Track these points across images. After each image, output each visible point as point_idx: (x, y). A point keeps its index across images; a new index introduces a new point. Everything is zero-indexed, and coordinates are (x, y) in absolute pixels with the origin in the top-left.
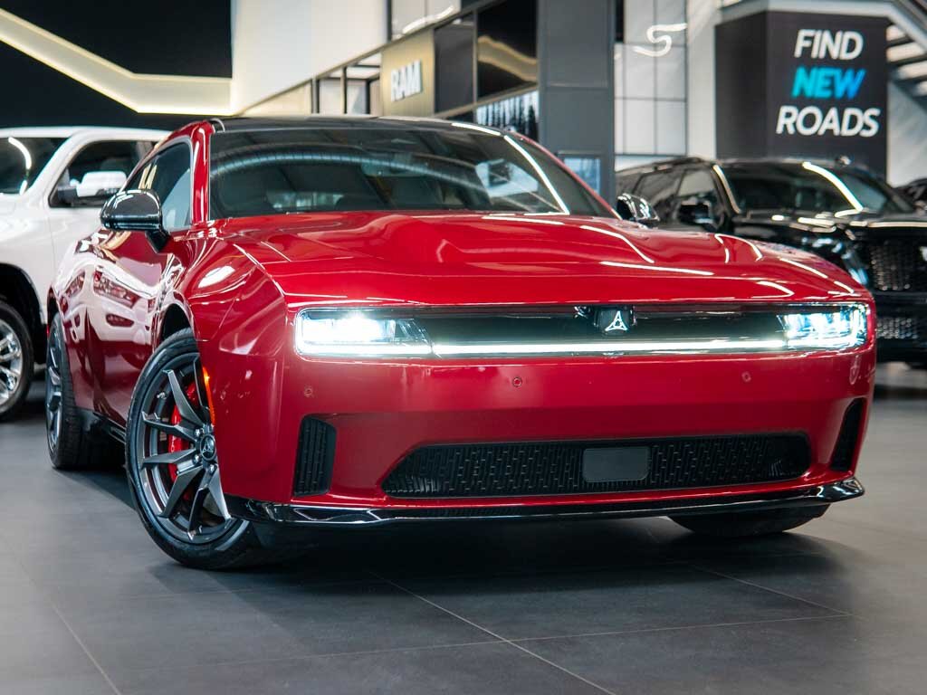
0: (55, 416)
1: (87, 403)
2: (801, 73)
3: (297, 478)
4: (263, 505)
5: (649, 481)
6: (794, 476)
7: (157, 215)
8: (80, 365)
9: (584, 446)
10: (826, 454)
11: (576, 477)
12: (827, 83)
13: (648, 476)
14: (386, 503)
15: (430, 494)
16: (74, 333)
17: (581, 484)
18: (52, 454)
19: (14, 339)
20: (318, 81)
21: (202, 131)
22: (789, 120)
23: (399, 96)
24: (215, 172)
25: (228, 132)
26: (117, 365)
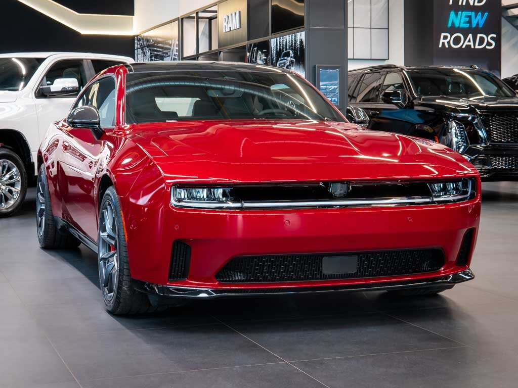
0: (41, 219)
1: (59, 214)
2: (452, 13)
3: (170, 271)
4: (153, 286)
5: (357, 273)
6: (436, 269)
7: (98, 120)
8: (54, 189)
9: (322, 256)
10: (454, 256)
11: (318, 271)
12: (467, 19)
13: (357, 271)
14: (217, 285)
15: (241, 281)
16: (51, 172)
17: (321, 275)
18: (40, 240)
19: (17, 171)
20: (182, 19)
21: (121, 70)
22: (445, 40)
23: (228, 30)
24: (128, 91)
25: (135, 73)
26: (75, 189)
